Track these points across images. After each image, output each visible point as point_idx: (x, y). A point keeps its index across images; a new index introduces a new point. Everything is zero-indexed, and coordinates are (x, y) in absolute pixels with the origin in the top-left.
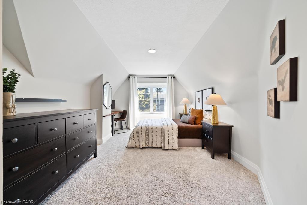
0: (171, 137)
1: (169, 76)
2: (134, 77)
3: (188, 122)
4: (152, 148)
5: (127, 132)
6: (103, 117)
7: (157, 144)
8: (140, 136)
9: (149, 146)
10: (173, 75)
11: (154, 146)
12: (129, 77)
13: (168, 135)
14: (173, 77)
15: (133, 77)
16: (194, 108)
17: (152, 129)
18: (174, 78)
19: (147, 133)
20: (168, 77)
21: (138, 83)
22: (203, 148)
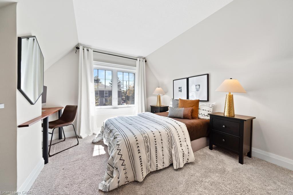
0: (184, 144)
1: (140, 57)
2: (88, 50)
3: (184, 116)
4: (157, 171)
5: (78, 144)
6: (20, 126)
7: (164, 162)
8: (137, 156)
9: (152, 171)
10: (144, 58)
11: (160, 167)
12: (78, 48)
13: (181, 143)
14: (144, 60)
15: (85, 49)
16: (185, 98)
17: (155, 136)
18: (146, 61)
19: (148, 146)
20: (138, 59)
21: (94, 60)
22: (211, 148)
